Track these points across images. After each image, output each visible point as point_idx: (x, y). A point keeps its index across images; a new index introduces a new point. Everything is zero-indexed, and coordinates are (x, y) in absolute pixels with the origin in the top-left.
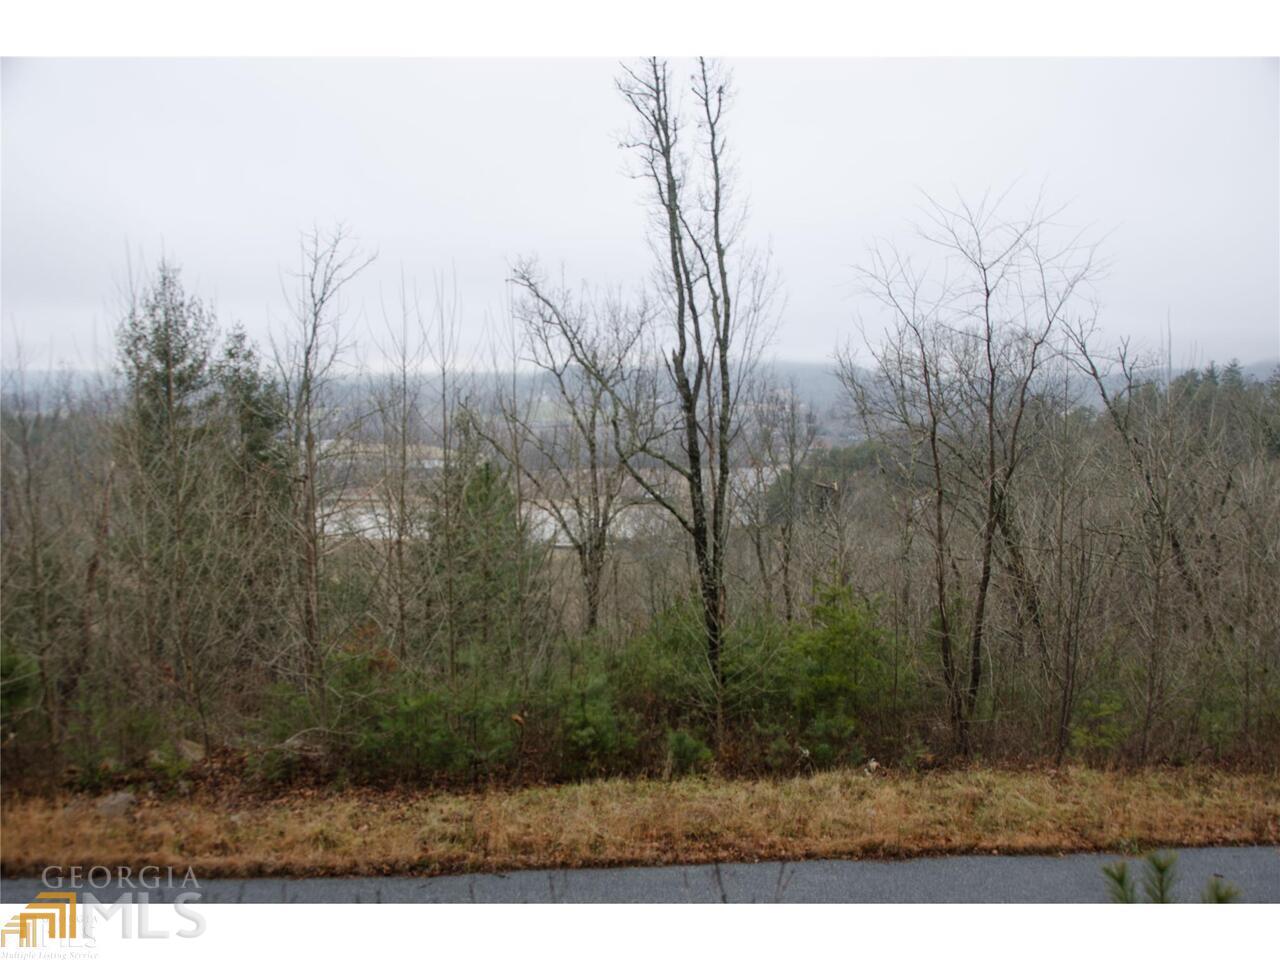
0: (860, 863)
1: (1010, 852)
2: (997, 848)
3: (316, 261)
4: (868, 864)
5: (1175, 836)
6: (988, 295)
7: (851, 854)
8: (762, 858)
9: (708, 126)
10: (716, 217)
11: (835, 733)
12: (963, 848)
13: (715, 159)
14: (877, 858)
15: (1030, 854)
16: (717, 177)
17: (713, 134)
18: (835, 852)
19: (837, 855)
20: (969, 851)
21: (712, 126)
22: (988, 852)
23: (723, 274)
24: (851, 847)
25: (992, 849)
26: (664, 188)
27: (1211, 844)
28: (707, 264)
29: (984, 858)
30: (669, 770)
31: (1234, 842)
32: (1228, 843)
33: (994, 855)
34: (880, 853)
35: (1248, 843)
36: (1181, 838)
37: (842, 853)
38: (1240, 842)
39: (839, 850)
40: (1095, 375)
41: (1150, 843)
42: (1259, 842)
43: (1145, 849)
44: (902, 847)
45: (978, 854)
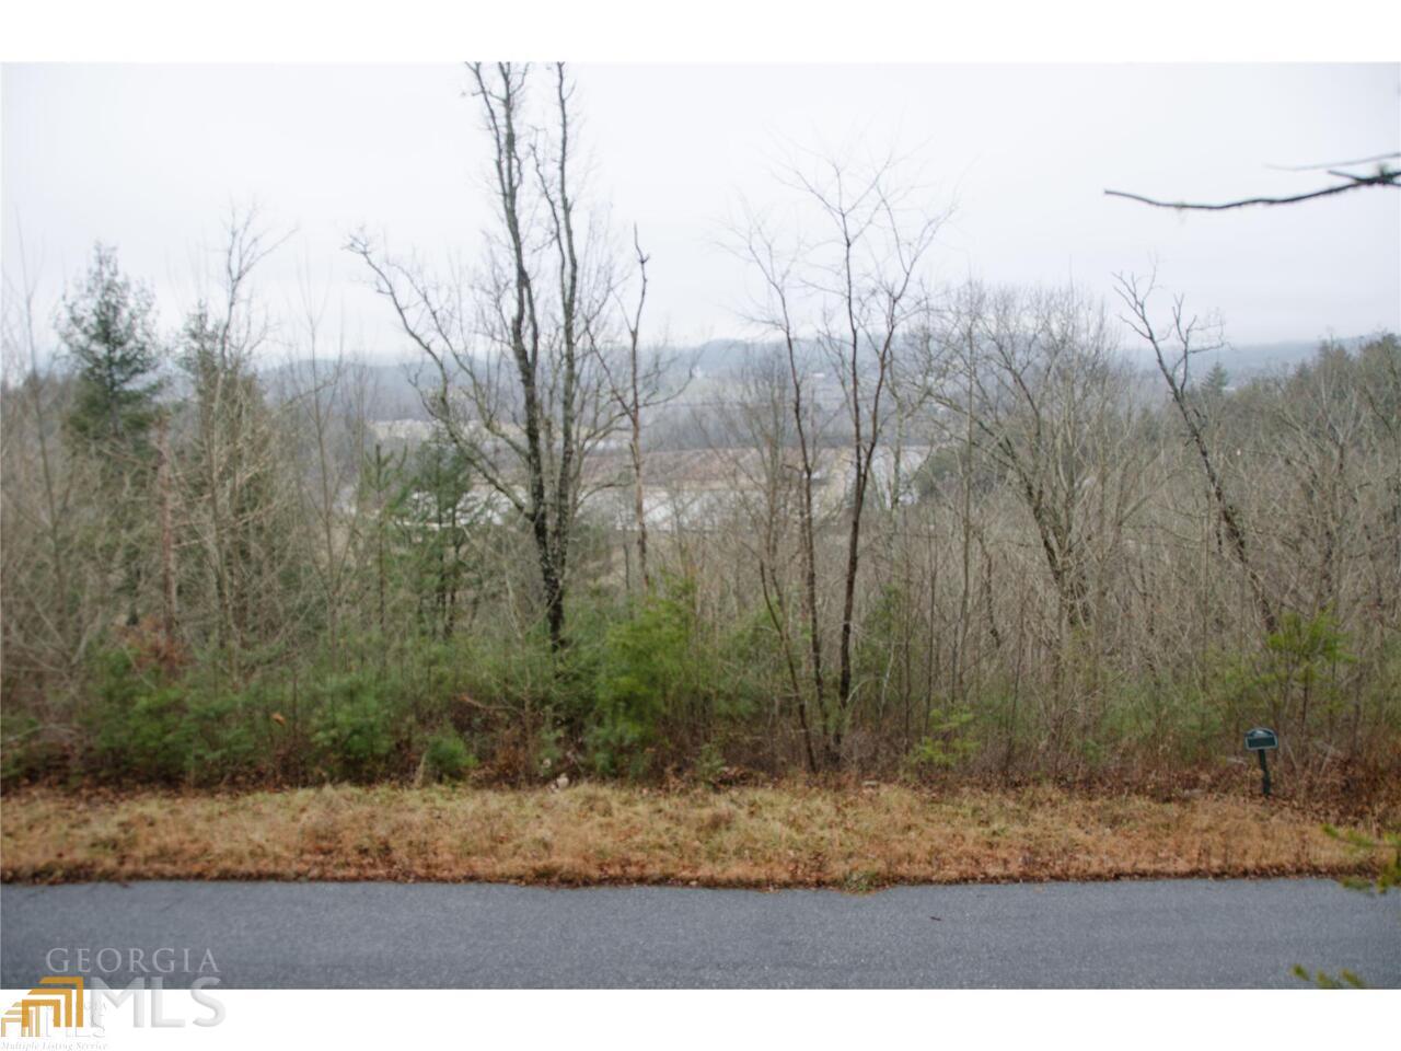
0: (530, 888)
1: (711, 884)
2: (697, 879)
3: (234, 234)
4: (543, 892)
5: (918, 870)
6: (849, 245)
7: (520, 878)
8: (419, 879)
9: (556, 68)
10: (562, 168)
12: (655, 878)
13: (563, 103)
14: (548, 883)
15: (735, 887)
16: (564, 125)
17: (561, 78)
18: (504, 875)
19: (503, 879)
20: (664, 880)
21: (560, 68)
22: (686, 883)
23: (570, 233)
24: (521, 871)
25: (692, 880)
26: (503, 140)
27: (966, 880)
28: (558, 223)
29: (679, 889)
30: (421, 776)
31: (995, 878)
32: (989, 880)
33: (691, 887)
34: (555, 879)
35: (1012, 879)
36: (933, 874)
37: (510, 877)
38: (1003, 878)
39: (508, 873)
40: (1151, 338)
41: (888, 879)
42: (1027, 878)
43: (877, 886)
44: (580, 874)
45: (672, 884)
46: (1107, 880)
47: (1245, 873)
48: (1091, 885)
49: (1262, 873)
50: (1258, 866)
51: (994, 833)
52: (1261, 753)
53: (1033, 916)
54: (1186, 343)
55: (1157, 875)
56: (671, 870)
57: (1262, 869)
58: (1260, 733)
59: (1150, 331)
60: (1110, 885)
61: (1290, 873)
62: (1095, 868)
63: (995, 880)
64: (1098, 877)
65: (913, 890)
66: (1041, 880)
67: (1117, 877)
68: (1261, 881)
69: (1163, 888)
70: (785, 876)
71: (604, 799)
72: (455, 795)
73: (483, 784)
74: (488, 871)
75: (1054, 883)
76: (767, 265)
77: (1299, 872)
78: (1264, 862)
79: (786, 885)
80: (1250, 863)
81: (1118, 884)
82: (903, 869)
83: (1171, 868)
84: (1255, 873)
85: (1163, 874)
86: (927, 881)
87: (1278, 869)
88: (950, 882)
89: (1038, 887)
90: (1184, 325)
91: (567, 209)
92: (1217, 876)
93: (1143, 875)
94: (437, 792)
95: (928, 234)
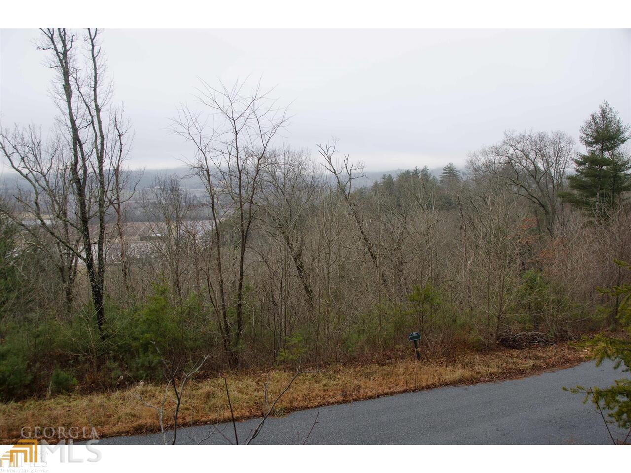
1: (215, 422)
2: (210, 421)
5: (302, 404)
6: (236, 134)
7: (127, 432)
9: (90, 41)
10: (95, 90)
11: (147, 364)
12: (191, 423)
13: (94, 59)
14: (142, 433)
15: (227, 422)
16: (95, 69)
17: (93, 46)
18: (118, 432)
20: (195, 423)
21: (92, 40)
22: (205, 423)
23: (100, 122)
24: (128, 429)
25: (207, 421)
27: (321, 405)
28: (92, 117)
29: (203, 426)
30: (50, 393)
31: (333, 403)
32: (329, 404)
33: (208, 424)
34: (145, 430)
35: (339, 402)
36: (308, 405)
37: (122, 433)
38: (336, 402)
39: (121, 431)
40: (335, 173)
41: (291, 409)
42: (345, 401)
43: (287, 413)
44: (156, 426)
45: (199, 425)
46: (375, 398)
47: (423, 388)
48: (369, 401)
49: (428, 388)
50: (427, 385)
51: (325, 385)
52: (415, 342)
53: (353, 416)
54: (350, 175)
55: (392, 394)
56: (196, 419)
57: (429, 386)
58: (414, 334)
59: (334, 169)
60: (376, 400)
61: (438, 386)
62: (369, 394)
63: (333, 404)
64: (371, 397)
65: (303, 412)
66: (350, 402)
67: (378, 396)
68: (429, 390)
69: (396, 398)
70: (247, 414)
71: (150, 391)
72: (72, 400)
73: (84, 392)
74: (111, 431)
75: (355, 402)
76: (198, 141)
77: (441, 385)
78: (429, 383)
79: (249, 418)
80: (424, 384)
81: (379, 399)
82: (295, 404)
83: (397, 390)
84: (426, 388)
85: (395, 393)
86: (307, 408)
87: (434, 385)
88: (315, 407)
89: (350, 404)
90: (349, 168)
91: (98, 110)
92: (413, 391)
93: (387, 394)
94: (62, 399)
95: (274, 131)
